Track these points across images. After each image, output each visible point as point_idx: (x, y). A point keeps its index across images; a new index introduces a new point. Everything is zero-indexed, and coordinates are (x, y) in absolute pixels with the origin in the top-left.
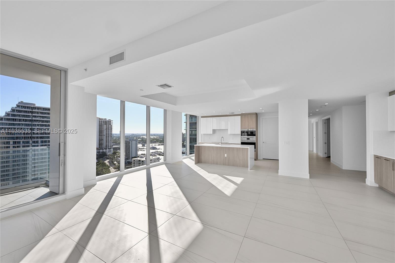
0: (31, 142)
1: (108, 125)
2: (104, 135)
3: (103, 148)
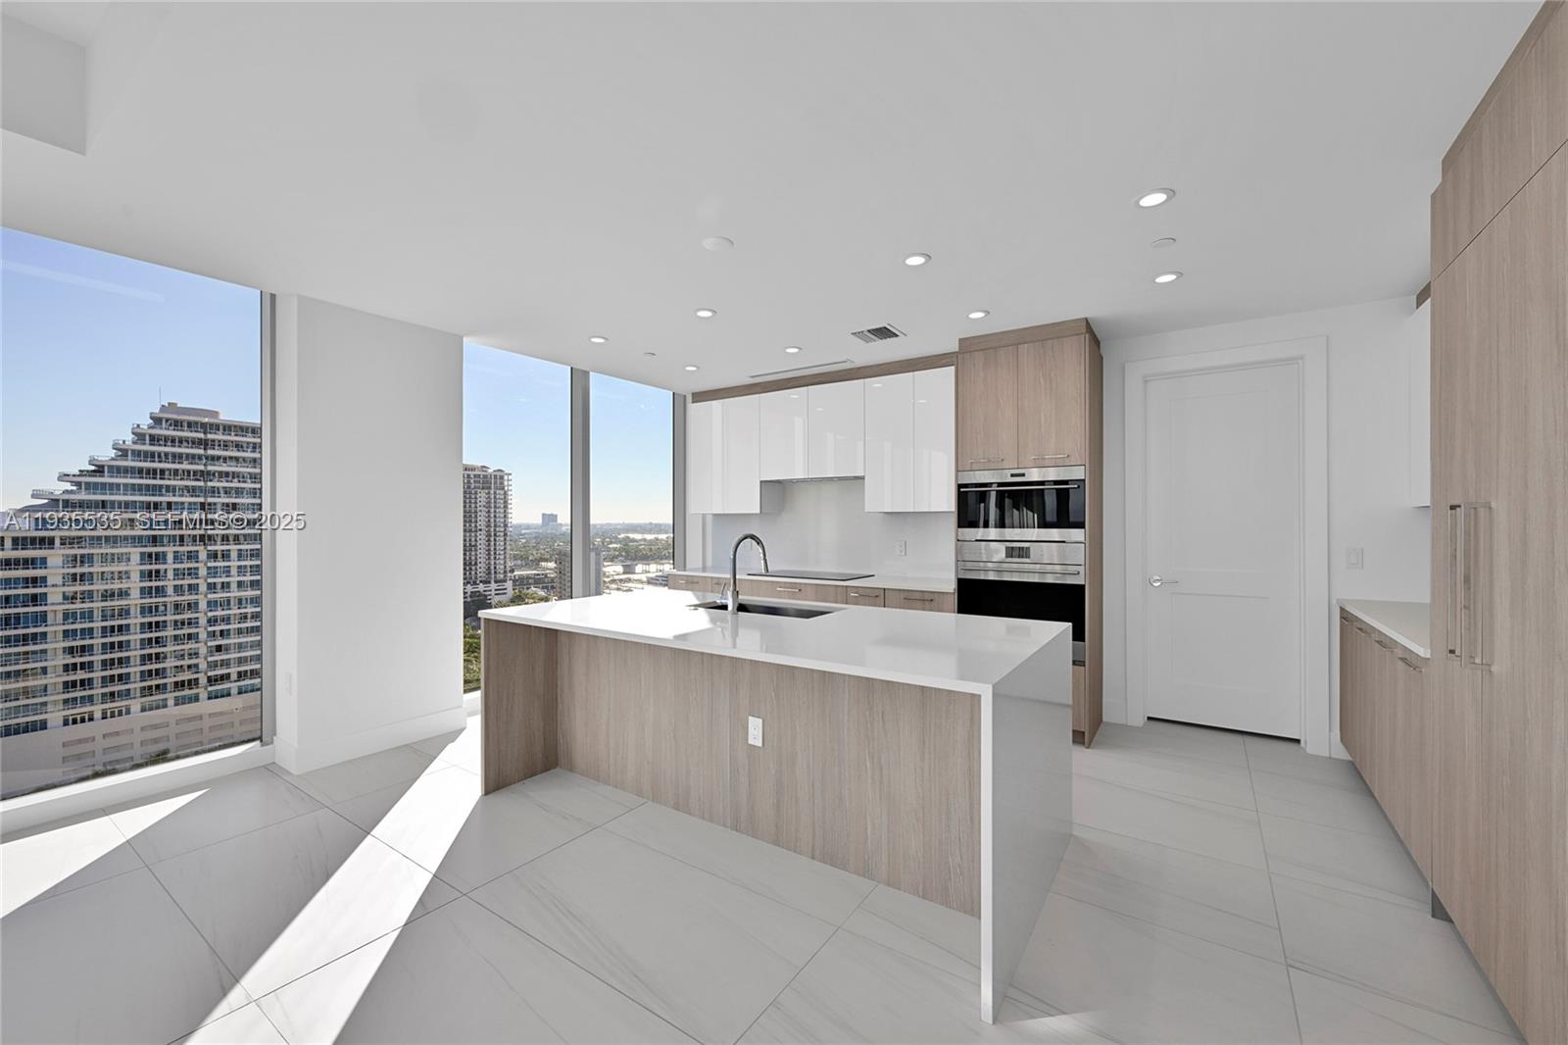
0: (203, 556)
1: (492, 492)
2: (479, 527)
3: (476, 578)
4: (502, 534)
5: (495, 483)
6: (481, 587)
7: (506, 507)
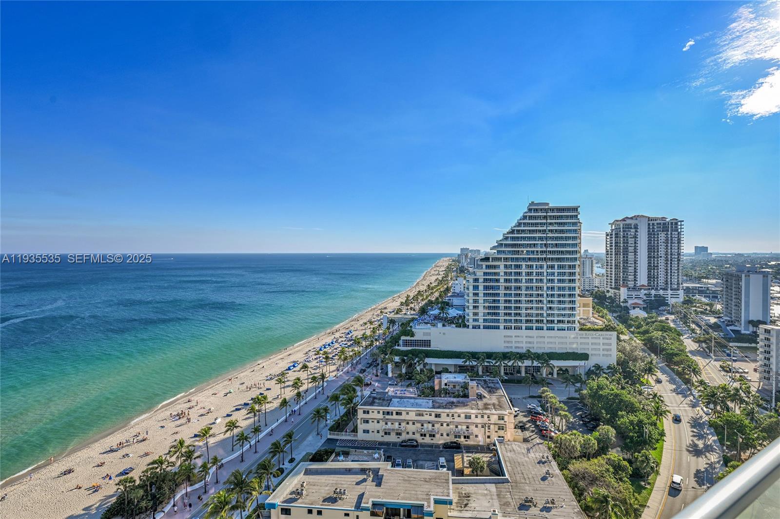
1: (669, 233)
2: (660, 255)
3: (657, 286)
4: (676, 260)
5: (672, 227)
6: (661, 292)
7: (679, 243)
